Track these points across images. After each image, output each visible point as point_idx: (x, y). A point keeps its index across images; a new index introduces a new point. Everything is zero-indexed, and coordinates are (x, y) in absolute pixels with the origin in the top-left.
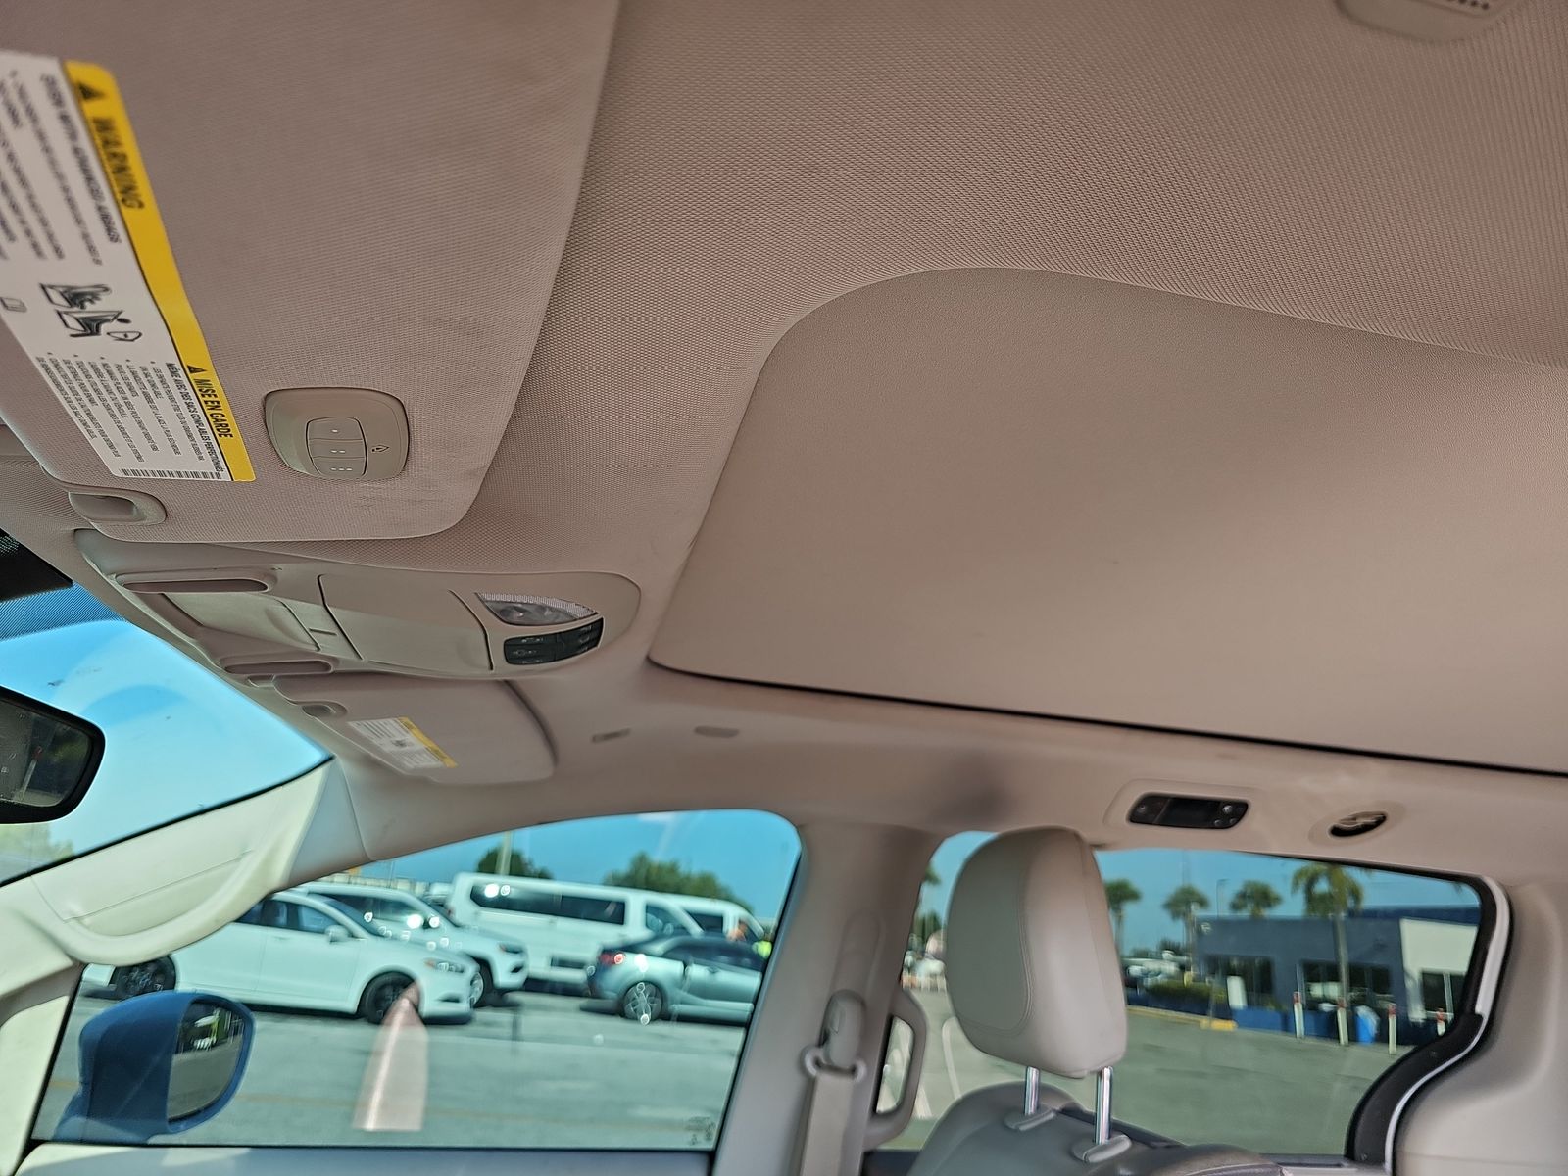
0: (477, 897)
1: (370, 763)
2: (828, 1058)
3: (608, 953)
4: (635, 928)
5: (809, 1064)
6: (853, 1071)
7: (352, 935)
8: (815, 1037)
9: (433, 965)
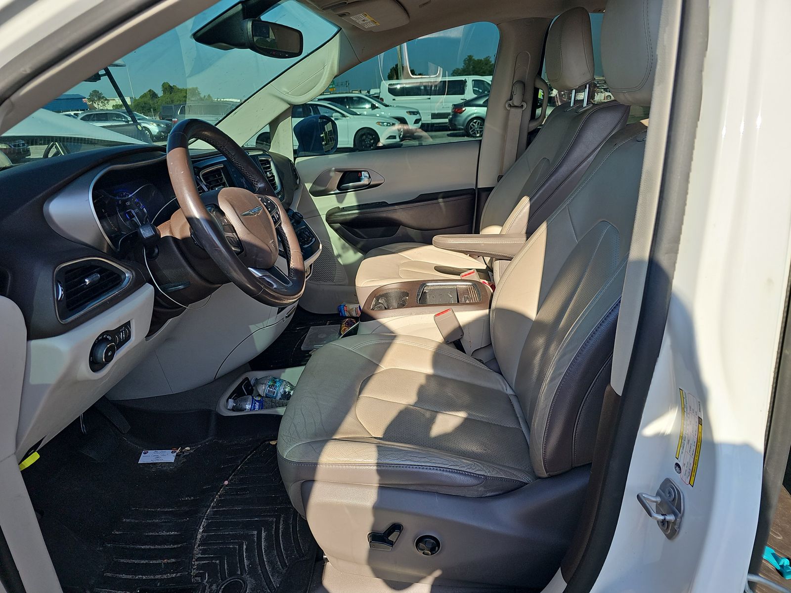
0: (392, 91)
1: (355, 28)
2: (513, 103)
3: (458, 108)
4: (469, 94)
5: (507, 106)
6: (522, 106)
7: (343, 116)
8: (509, 98)
9: (381, 124)
